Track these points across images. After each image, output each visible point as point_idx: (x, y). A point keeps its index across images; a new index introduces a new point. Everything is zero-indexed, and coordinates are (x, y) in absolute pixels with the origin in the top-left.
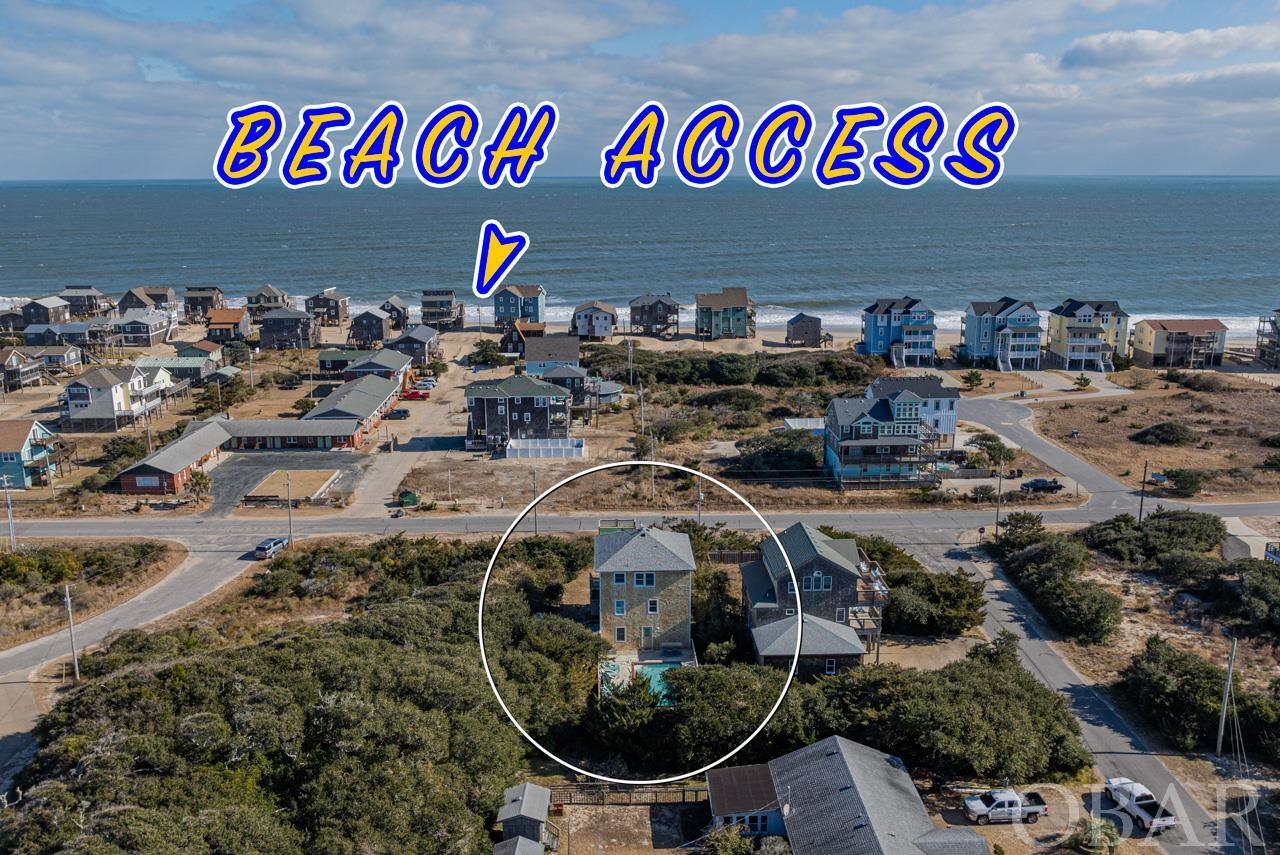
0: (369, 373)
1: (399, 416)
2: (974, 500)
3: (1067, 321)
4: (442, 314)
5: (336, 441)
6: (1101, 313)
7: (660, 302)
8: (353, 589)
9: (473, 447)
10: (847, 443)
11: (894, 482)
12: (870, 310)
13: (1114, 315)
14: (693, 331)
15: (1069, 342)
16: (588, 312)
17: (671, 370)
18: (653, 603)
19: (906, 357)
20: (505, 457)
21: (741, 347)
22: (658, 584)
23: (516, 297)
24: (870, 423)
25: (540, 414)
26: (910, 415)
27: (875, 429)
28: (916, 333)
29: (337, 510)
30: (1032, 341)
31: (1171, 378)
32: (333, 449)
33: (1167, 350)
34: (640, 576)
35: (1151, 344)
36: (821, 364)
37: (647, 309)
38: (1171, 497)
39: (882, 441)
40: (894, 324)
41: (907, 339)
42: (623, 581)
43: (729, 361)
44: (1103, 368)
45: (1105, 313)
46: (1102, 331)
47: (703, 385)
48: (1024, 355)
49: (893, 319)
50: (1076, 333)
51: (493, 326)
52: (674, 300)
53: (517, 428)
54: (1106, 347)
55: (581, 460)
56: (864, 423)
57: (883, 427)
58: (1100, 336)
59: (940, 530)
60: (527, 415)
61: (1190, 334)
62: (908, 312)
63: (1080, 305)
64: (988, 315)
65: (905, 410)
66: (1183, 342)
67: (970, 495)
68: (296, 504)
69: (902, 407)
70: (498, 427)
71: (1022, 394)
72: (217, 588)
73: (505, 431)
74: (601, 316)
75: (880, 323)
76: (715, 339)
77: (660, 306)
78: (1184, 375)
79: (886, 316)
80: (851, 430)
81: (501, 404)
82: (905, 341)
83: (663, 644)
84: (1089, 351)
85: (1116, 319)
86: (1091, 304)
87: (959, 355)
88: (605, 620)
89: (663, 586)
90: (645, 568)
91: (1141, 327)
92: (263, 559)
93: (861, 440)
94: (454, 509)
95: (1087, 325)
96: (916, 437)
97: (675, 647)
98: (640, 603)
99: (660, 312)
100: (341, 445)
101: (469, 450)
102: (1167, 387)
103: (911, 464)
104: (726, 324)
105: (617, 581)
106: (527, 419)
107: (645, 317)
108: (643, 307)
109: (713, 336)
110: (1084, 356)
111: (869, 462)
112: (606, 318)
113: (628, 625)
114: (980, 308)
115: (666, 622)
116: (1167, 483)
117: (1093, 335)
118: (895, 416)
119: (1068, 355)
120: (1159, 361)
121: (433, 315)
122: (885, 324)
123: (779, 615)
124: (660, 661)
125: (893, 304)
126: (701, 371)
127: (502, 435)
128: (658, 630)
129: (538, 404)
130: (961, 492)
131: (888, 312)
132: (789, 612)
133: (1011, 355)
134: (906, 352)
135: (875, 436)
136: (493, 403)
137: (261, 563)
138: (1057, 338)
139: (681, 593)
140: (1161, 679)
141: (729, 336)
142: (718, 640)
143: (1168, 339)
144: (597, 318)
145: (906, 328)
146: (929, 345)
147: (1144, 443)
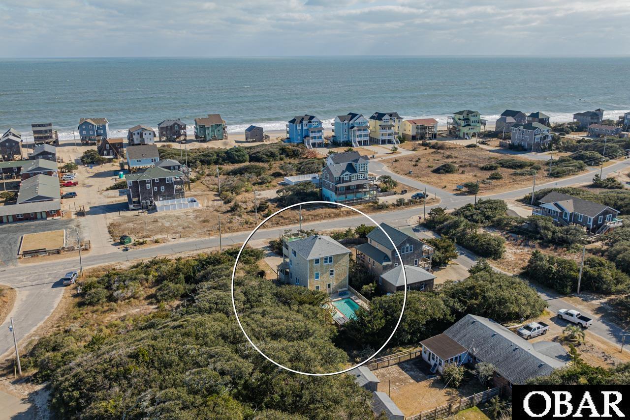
0: (38, 173)
1: (71, 196)
2: (398, 205)
3: (379, 122)
4: (46, 138)
5: (49, 214)
6: (392, 118)
7: (176, 124)
8: (143, 292)
9: (134, 208)
10: (339, 185)
11: (360, 201)
12: (293, 121)
13: (397, 119)
14: (194, 138)
15: (380, 132)
16: (139, 131)
17: (207, 158)
18: (332, 271)
19: (312, 143)
20: (157, 211)
21: (225, 144)
22: (335, 261)
23: (93, 125)
24: (348, 175)
25: (169, 186)
26: (364, 169)
27: (350, 177)
28: (315, 132)
29: (85, 251)
30: (366, 133)
31: (424, 145)
32: (48, 219)
33: (416, 133)
34: (326, 259)
35: (410, 130)
36: (280, 149)
37: (169, 128)
38: (470, 195)
39: (353, 183)
40: (305, 128)
41: (312, 135)
42: (318, 262)
43: (236, 151)
44: (395, 143)
45: (394, 118)
46: (394, 126)
47: (225, 164)
48: (363, 139)
49: (304, 125)
50: (383, 127)
51: (80, 142)
52: (183, 122)
53: (157, 194)
54: (396, 133)
55: (199, 208)
56: (345, 175)
57: (353, 176)
58: (393, 128)
59: (397, 221)
60: (162, 188)
61: (425, 125)
62: (310, 122)
63: (384, 115)
64: (346, 122)
65: (362, 167)
66: (423, 129)
67: (396, 203)
68: (58, 252)
69: (360, 166)
70: (147, 195)
71: (373, 156)
72: (55, 306)
73: (151, 197)
74: (147, 133)
75: (298, 128)
76: (208, 141)
77: (176, 125)
78: (430, 143)
79: (300, 125)
80: (340, 179)
81: (147, 183)
82: (311, 136)
83: (339, 290)
84: (388, 135)
85: (398, 120)
86: (388, 114)
87: (333, 141)
88: (310, 283)
89: (336, 262)
90: (328, 255)
91: (407, 124)
92: (69, 285)
93: (345, 183)
94: (157, 242)
95: (387, 124)
96: (366, 179)
97: (344, 291)
98: (326, 272)
99: (177, 129)
100: (53, 216)
101: (131, 210)
102: (426, 149)
103: (365, 192)
104: (213, 133)
105: (316, 263)
106: (163, 190)
107: (169, 132)
108: (167, 127)
109: (208, 139)
110: (387, 138)
111: (348, 193)
112: (150, 134)
113: (321, 284)
114: (342, 118)
115: (337, 279)
116: (464, 189)
117: (390, 128)
118: (358, 171)
119: (381, 138)
120: (414, 138)
121: (41, 138)
122: (300, 128)
123: (392, 267)
124: (341, 299)
125: (303, 119)
126: (222, 157)
127: (150, 200)
128: (334, 284)
129: (168, 181)
130: (391, 203)
131: (301, 122)
132: (396, 265)
133: (358, 139)
134: (311, 141)
135: (350, 181)
136: (144, 183)
137: (69, 287)
138: (374, 130)
139: (344, 264)
140: (549, 267)
141: (215, 139)
142: (367, 284)
143: (417, 128)
144: (145, 134)
145: (311, 130)
146: (320, 137)
147: (439, 173)
